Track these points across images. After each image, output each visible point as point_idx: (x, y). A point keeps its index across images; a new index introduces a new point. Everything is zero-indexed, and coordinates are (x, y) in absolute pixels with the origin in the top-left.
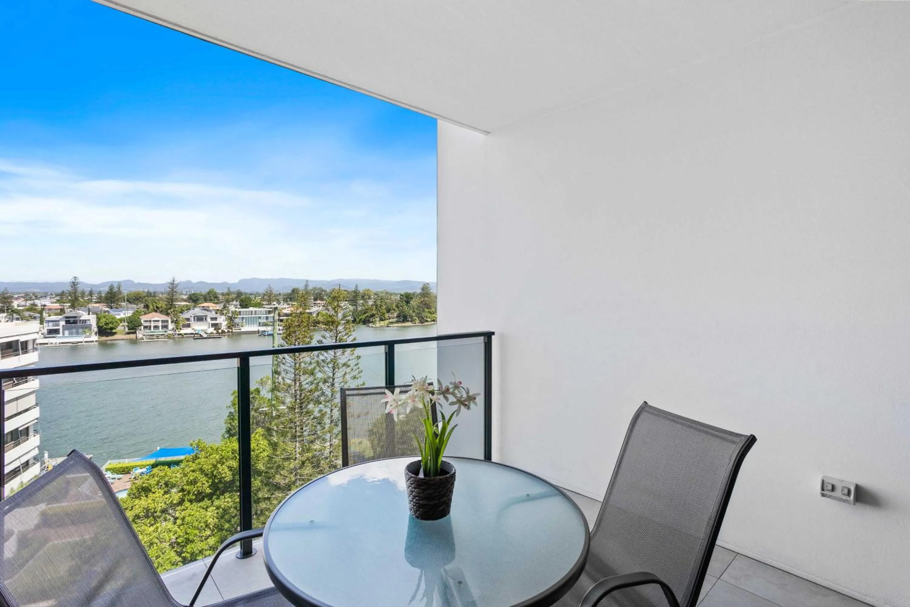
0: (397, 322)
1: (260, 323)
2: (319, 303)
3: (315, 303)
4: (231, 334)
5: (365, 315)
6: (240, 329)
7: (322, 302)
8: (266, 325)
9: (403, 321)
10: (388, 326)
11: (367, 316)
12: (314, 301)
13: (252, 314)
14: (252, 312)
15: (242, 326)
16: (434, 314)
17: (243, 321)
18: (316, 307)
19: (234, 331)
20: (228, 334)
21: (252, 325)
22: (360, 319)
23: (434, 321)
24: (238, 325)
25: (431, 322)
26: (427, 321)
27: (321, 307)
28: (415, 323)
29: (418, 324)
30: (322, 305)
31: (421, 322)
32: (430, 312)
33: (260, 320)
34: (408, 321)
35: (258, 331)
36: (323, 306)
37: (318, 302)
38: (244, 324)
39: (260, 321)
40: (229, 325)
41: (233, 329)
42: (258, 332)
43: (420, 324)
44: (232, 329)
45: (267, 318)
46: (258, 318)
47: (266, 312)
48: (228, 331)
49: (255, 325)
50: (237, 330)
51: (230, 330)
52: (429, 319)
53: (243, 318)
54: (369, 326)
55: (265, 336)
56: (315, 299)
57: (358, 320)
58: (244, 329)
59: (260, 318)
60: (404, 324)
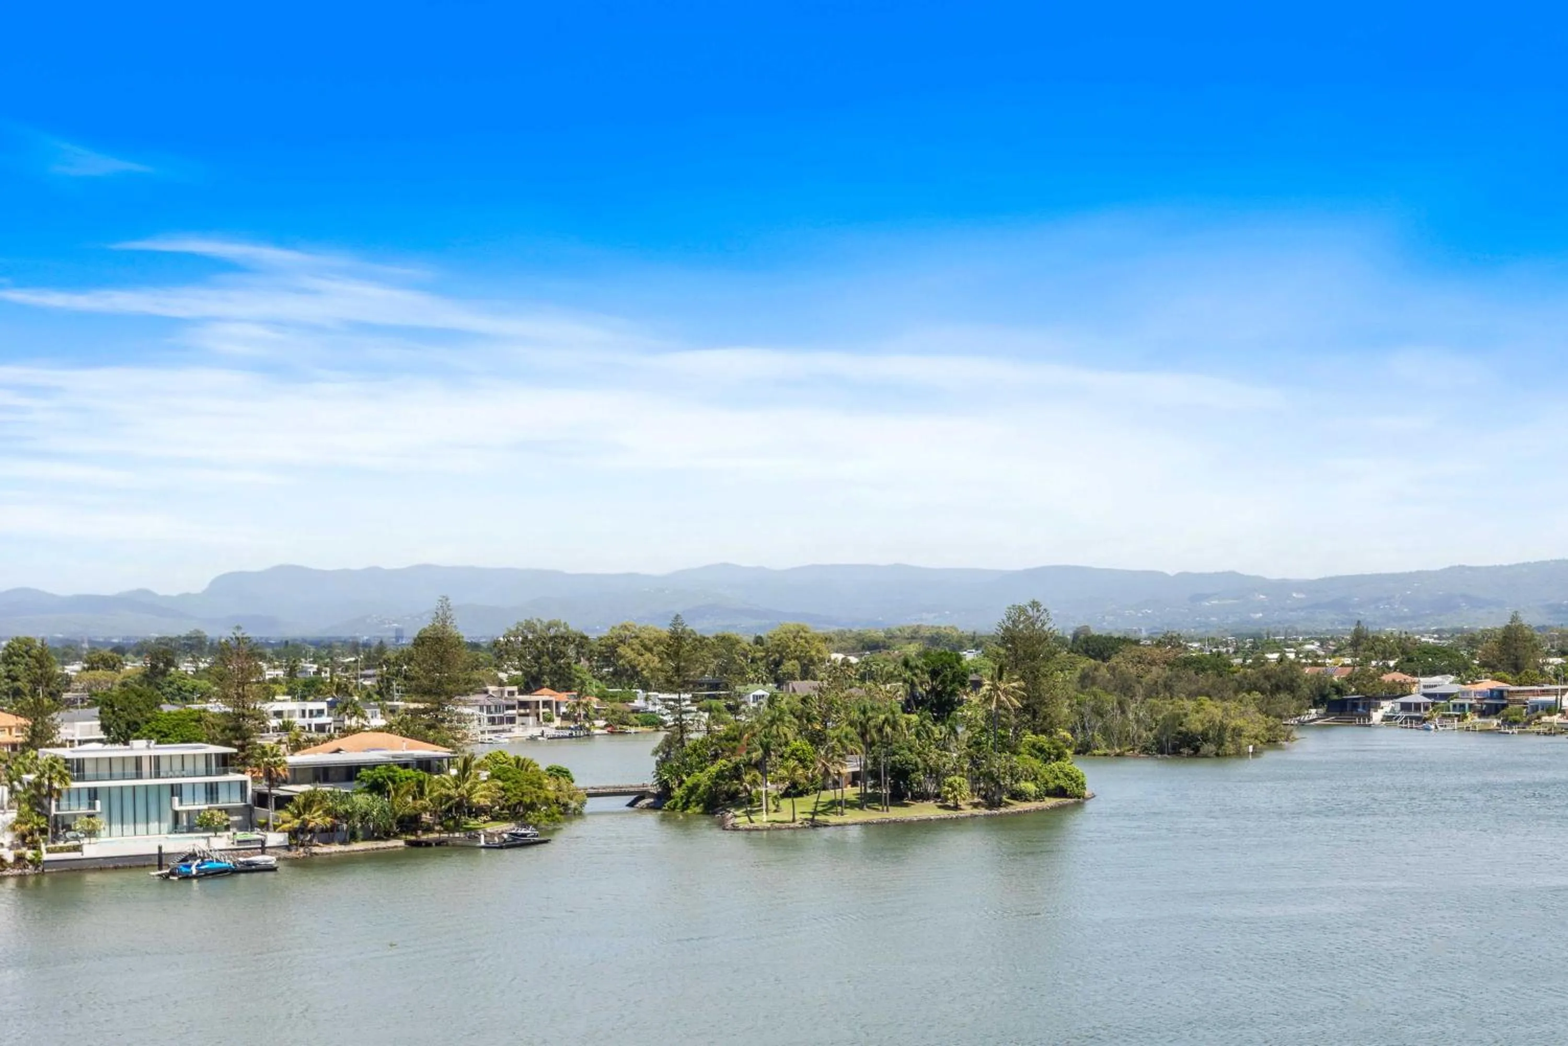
0: (864, 801)
1: (176, 815)
2: (547, 704)
3: (523, 705)
4: (30, 869)
5: (713, 769)
6: (77, 849)
7: (563, 697)
8: (206, 825)
9: (897, 798)
10: (815, 825)
11: (720, 775)
12: (521, 692)
13: (139, 776)
14: (138, 760)
15: (91, 833)
16: (1059, 757)
17: (92, 806)
18: (531, 720)
19: (46, 857)
20: (16, 872)
21: (141, 827)
22: (693, 790)
23: (1060, 792)
24: (68, 828)
25: (1038, 797)
26: (1018, 796)
27: (558, 722)
28: (956, 807)
29: (968, 811)
30: (563, 709)
31: (992, 803)
32: (1041, 750)
33: (176, 799)
34: (923, 797)
35: (160, 855)
36: (565, 717)
37: (544, 695)
38: (101, 822)
39: (177, 807)
40: (25, 828)
41: (43, 847)
42: (160, 859)
43: (983, 811)
44: (35, 846)
45: (212, 791)
46: (166, 794)
47: (208, 764)
48: (20, 858)
49: (154, 826)
50: (62, 850)
51: (29, 854)
52: (1030, 787)
53: (93, 794)
54: (722, 825)
55: (187, 877)
56: (530, 683)
57: (678, 793)
58: (92, 849)
59: (175, 790)
60: (896, 813)
